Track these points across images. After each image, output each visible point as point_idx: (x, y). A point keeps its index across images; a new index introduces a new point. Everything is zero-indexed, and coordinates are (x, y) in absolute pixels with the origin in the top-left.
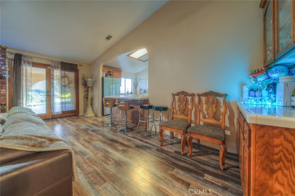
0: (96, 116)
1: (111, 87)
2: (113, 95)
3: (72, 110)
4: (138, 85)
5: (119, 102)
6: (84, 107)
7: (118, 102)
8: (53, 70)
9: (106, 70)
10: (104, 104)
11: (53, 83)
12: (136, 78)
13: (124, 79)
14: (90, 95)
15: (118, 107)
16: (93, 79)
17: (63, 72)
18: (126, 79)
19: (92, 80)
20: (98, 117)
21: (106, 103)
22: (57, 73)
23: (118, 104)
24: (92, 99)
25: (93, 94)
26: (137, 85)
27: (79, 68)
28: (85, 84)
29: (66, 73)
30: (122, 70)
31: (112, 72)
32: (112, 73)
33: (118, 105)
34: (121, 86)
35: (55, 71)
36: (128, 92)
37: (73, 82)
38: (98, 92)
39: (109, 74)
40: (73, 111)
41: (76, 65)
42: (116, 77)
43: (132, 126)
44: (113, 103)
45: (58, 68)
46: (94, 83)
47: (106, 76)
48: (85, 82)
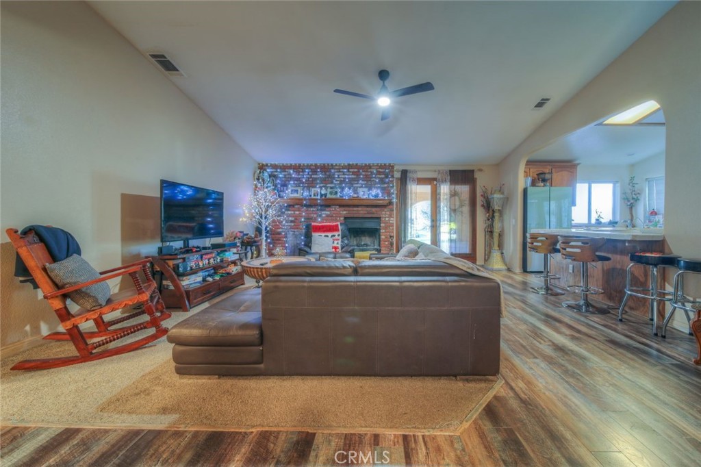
0: (509, 270)
1: (546, 208)
2: (550, 228)
3: (465, 252)
4: (642, 198)
5: (569, 243)
6: (485, 250)
7: (563, 243)
8: (440, 186)
9: (534, 171)
10: (529, 245)
11: (439, 207)
12: (632, 179)
13: (586, 185)
14: (497, 226)
15: (563, 254)
16: (503, 193)
17: (453, 187)
18: (593, 185)
19: (502, 196)
20: (514, 273)
21: (533, 243)
22: (445, 189)
23: (563, 246)
24: (501, 235)
25: (503, 225)
26: (637, 200)
27: (477, 175)
28: (488, 206)
29: (456, 188)
30: (579, 164)
31: (549, 173)
32: (547, 176)
33: (565, 249)
34: (575, 205)
35: (442, 187)
36: (601, 220)
37: (467, 202)
38: (514, 221)
39: (541, 179)
40: (466, 254)
41: (473, 171)
42: (561, 185)
43: (605, 304)
44: (552, 245)
45: (446, 181)
46: (507, 201)
47: (533, 184)
48: (486, 201)
